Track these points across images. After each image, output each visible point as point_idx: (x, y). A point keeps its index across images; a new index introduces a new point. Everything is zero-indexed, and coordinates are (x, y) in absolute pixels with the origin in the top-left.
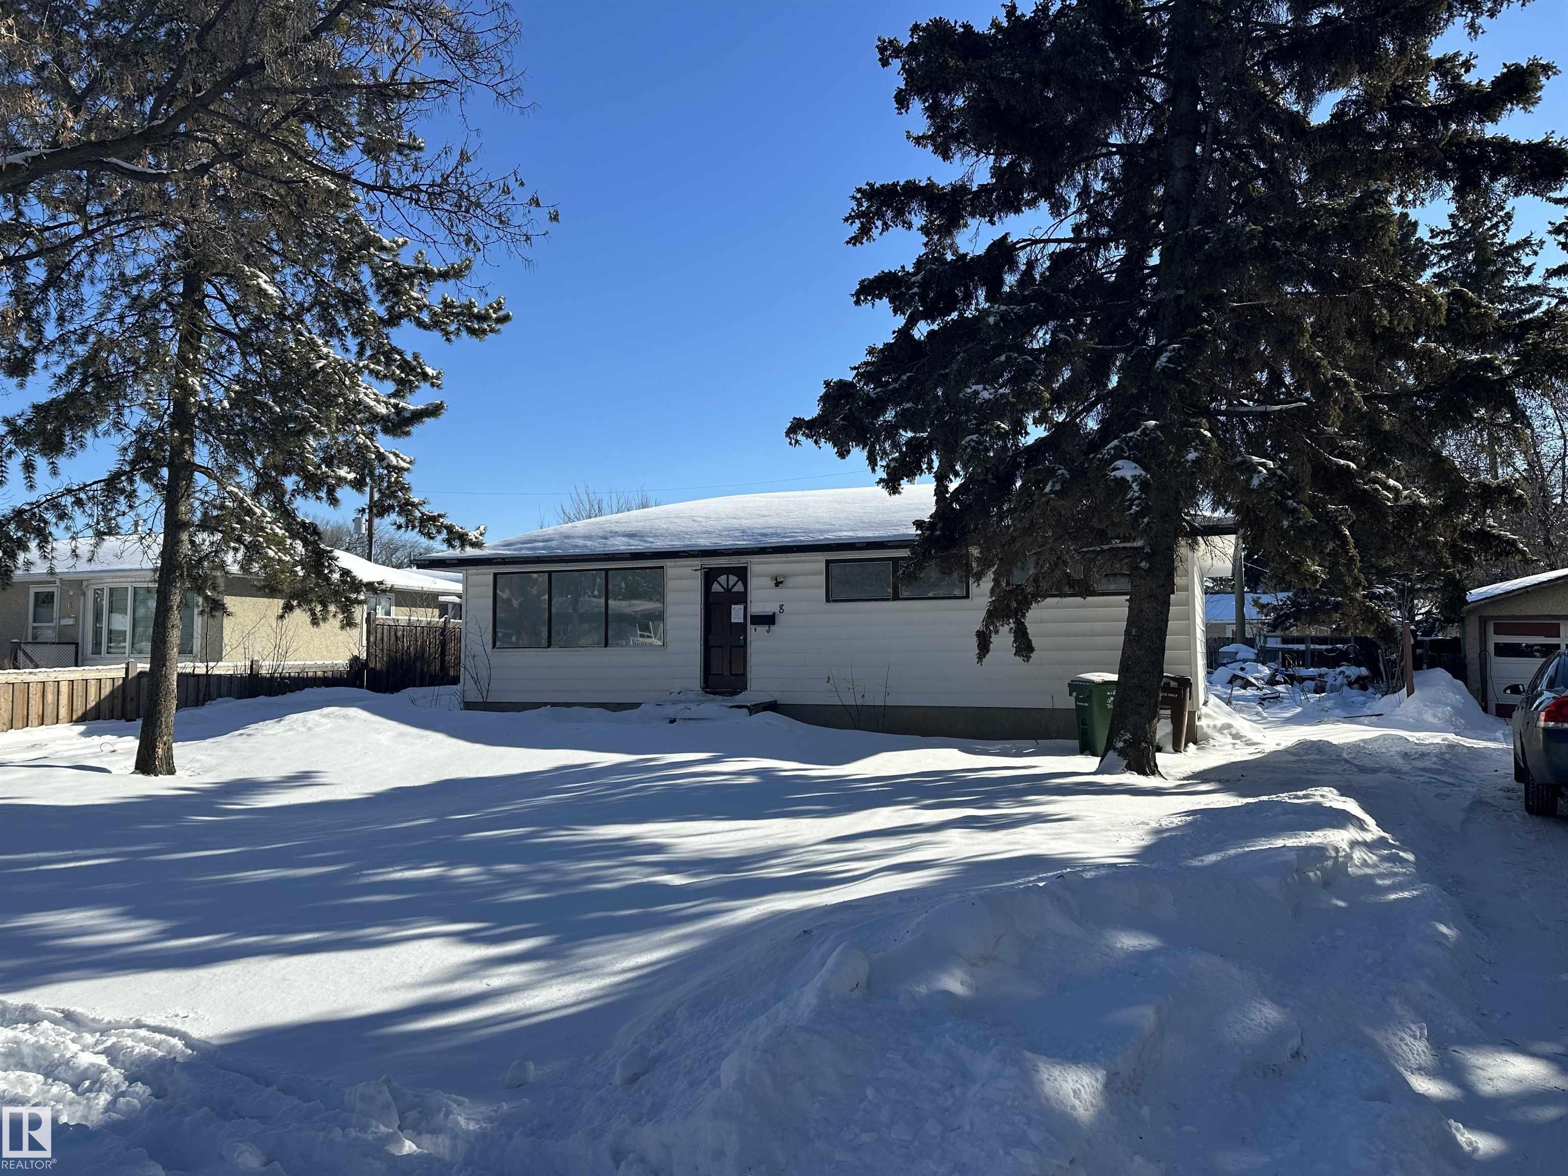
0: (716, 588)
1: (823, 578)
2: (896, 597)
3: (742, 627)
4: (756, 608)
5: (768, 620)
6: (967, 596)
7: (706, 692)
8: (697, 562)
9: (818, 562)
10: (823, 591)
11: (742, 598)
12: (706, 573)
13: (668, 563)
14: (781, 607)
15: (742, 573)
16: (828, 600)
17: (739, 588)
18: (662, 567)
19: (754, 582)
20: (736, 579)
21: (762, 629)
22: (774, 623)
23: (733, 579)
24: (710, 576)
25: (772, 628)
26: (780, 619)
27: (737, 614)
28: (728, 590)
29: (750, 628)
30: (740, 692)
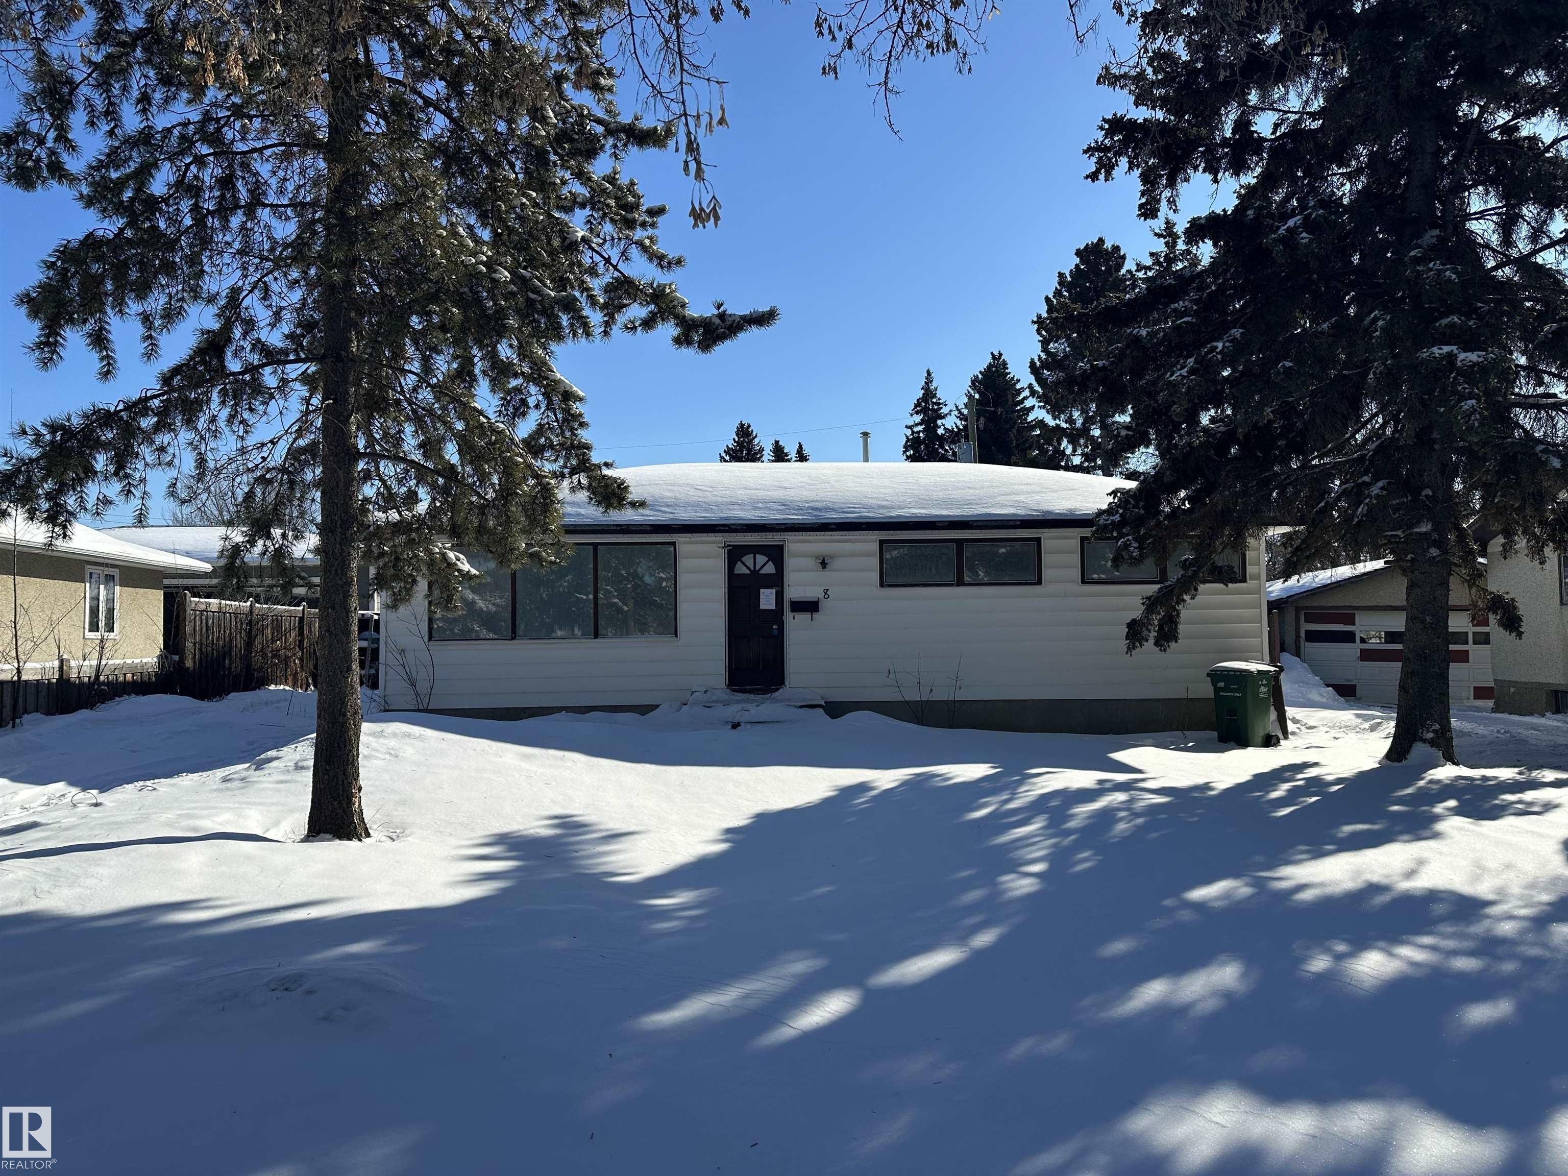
0: (740, 569)
1: (876, 561)
2: (960, 583)
3: (777, 615)
4: (793, 592)
5: (810, 607)
6: (1039, 582)
7: (733, 691)
8: (720, 538)
9: (869, 542)
10: (876, 576)
11: (777, 581)
12: (729, 551)
13: (681, 539)
14: (826, 592)
15: (776, 554)
16: (882, 585)
17: (770, 569)
18: (674, 544)
19: (791, 563)
20: (765, 559)
21: (805, 616)
22: (817, 611)
23: (761, 559)
24: (734, 554)
25: (815, 615)
26: (823, 605)
27: (767, 599)
28: (755, 572)
29: (788, 616)
30: (777, 690)
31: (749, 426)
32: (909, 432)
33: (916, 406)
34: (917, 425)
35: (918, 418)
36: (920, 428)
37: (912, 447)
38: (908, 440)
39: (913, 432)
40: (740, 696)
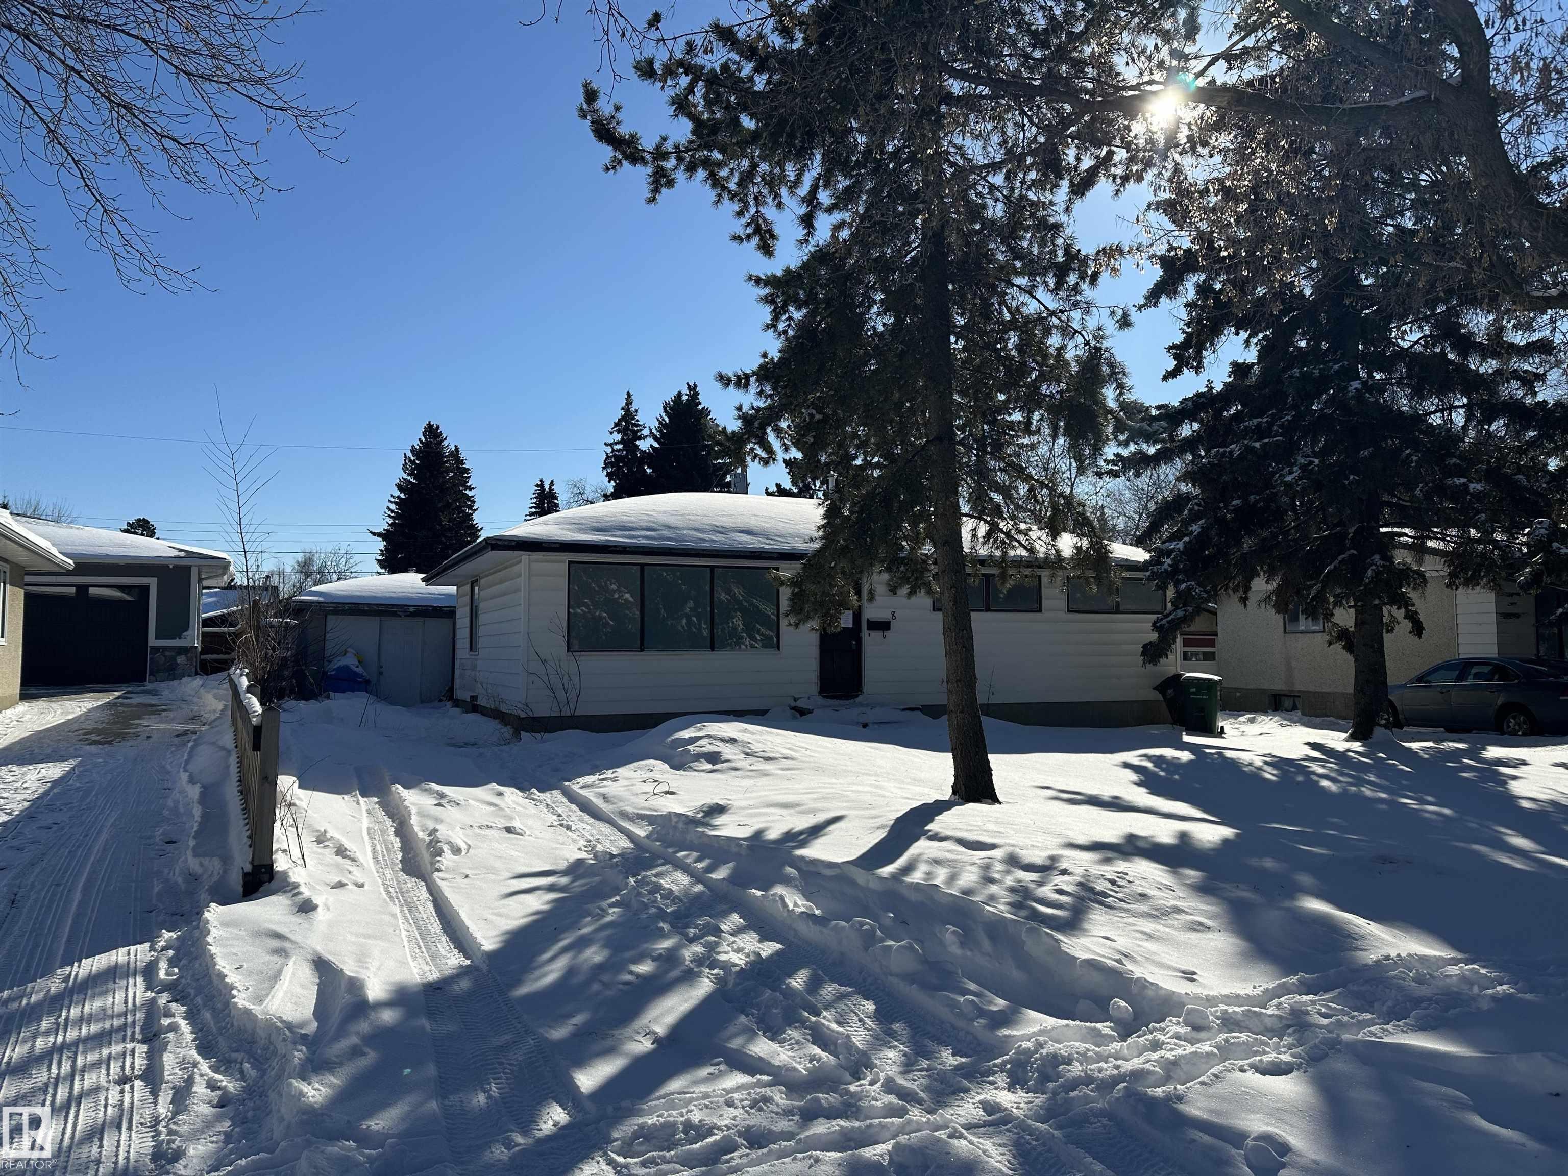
2: (988, 610)
3: (855, 633)
4: (871, 612)
5: (883, 626)
6: (1040, 611)
7: (824, 697)
13: (783, 565)
14: (894, 614)
18: (777, 569)
21: (880, 634)
22: (888, 629)
25: (887, 634)
26: (893, 625)
27: (847, 619)
29: (865, 632)
30: (857, 696)
31: (438, 427)
32: (609, 450)
33: (616, 425)
34: (616, 443)
35: (618, 437)
36: (620, 447)
37: (611, 465)
38: (608, 457)
39: (613, 450)
40: (830, 702)
